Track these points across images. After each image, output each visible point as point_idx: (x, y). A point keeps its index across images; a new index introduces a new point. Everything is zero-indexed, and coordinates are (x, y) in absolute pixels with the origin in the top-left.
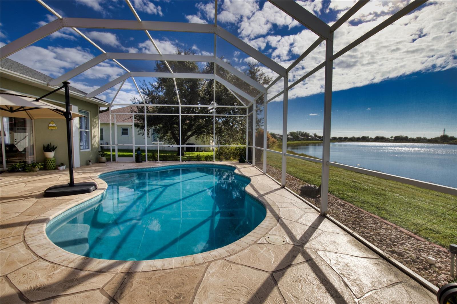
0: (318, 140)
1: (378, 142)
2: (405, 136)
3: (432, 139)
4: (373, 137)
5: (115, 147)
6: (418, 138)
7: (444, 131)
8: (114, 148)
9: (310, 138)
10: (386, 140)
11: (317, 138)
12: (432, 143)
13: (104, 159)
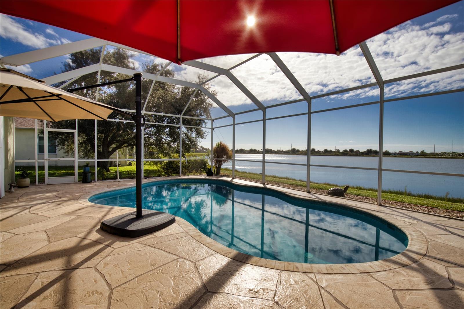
0: (205, 152)
1: (252, 154)
2: (270, 149)
3: (286, 151)
4: (248, 149)
5: (44, 162)
6: (278, 150)
7: (292, 145)
8: (41, 165)
9: (198, 150)
10: (257, 152)
11: (204, 150)
12: (286, 154)
13: (28, 181)
